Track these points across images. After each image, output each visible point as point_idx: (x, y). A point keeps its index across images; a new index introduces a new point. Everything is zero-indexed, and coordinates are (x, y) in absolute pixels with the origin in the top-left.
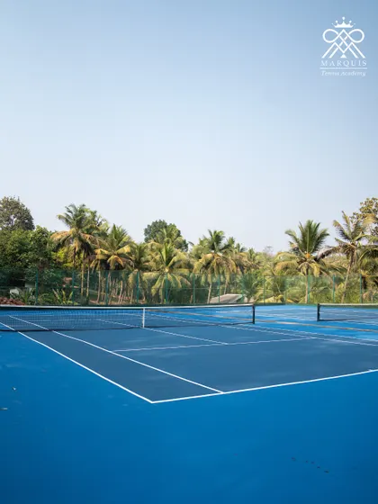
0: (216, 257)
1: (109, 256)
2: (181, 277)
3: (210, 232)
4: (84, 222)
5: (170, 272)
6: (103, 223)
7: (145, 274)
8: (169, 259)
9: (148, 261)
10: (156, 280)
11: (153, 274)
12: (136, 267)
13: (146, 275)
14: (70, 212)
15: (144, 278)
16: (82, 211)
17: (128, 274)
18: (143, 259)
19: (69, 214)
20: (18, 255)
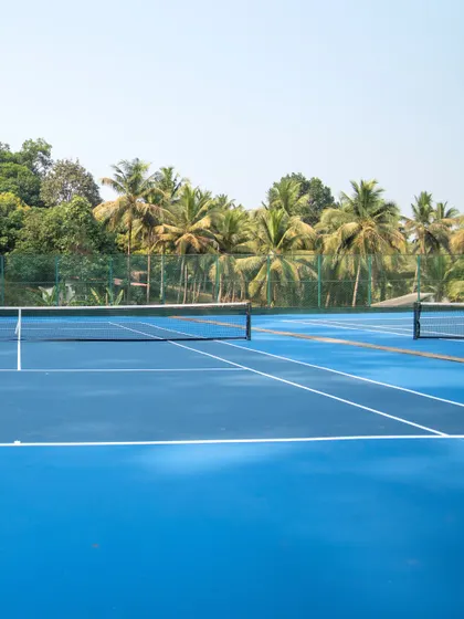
0: (365, 228)
1: (180, 235)
2: (299, 265)
3: (354, 185)
4: (141, 186)
5: (281, 257)
6: (183, 184)
7: (239, 261)
8: (280, 234)
9: (244, 240)
10: (258, 270)
11: (252, 261)
12: (222, 251)
13: (241, 263)
14: (120, 171)
15: (236, 268)
16: (137, 168)
17: (212, 262)
18: (235, 237)
19: (120, 174)
20: (54, 240)
